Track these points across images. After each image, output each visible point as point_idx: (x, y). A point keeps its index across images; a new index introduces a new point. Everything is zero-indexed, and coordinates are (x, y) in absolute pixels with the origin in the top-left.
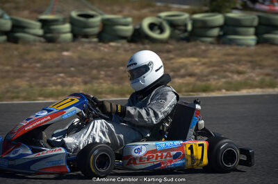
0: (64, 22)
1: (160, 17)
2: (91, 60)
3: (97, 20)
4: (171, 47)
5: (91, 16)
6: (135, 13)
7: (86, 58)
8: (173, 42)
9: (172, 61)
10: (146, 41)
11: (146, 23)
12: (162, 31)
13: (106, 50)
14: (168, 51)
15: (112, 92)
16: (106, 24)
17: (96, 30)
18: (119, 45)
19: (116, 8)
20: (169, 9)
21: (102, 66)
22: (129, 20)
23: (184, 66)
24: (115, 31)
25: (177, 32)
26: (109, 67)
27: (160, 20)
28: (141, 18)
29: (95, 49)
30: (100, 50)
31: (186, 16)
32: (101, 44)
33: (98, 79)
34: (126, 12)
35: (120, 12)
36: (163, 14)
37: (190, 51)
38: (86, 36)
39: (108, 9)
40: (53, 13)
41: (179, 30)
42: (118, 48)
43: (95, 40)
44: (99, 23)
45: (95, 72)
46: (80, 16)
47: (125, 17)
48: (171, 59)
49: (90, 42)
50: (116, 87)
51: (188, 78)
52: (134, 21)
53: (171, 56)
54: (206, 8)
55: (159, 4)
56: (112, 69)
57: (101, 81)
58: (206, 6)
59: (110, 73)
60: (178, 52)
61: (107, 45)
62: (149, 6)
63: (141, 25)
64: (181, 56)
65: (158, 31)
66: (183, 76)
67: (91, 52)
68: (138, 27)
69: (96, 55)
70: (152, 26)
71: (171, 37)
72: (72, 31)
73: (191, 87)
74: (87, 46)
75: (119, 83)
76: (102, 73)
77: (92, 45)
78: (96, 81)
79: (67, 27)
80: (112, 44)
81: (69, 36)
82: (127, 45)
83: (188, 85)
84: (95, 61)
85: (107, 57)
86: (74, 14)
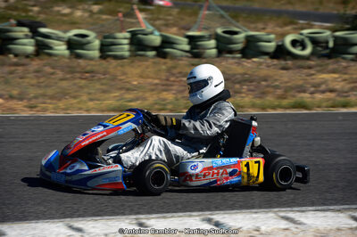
0: (210, 38)
1: (301, 34)
2: (235, 75)
3: (241, 37)
4: (312, 63)
5: (236, 33)
6: (279, 30)
7: (229, 72)
8: (315, 59)
9: (313, 77)
10: (288, 57)
11: (288, 40)
12: (304, 47)
13: (249, 65)
14: (310, 68)
15: (254, 106)
16: (251, 41)
17: (240, 46)
18: (262, 60)
19: (260, 25)
20: (311, 27)
21: (245, 81)
22: (272, 36)
23: (325, 82)
24: (259, 47)
25: (319, 49)
26: (251, 82)
27: (302, 37)
28: (283, 35)
29: (239, 64)
30: (243, 65)
31: (328, 33)
32: (244, 60)
33: (240, 93)
34: (269, 30)
35: (264, 29)
36: (305, 32)
37: (331, 67)
38: (231, 52)
39: (253, 26)
40: (199, 30)
41: (322, 47)
42: (260, 64)
43: (239, 55)
44: (243, 40)
45: (237, 86)
46: (224, 32)
47: (269, 34)
48: (313, 74)
49: (234, 58)
50: (258, 101)
51: (328, 94)
52: (276, 38)
53: (312, 72)
54: (348, 26)
55: (301, 22)
56: (254, 83)
57: (243, 95)
58: (347, 23)
59: (252, 88)
60: (318, 68)
61: (249, 61)
62: (291, 23)
63: (283, 41)
64: (322, 72)
65: (300, 48)
66: (323, 92)
67: (234, 67)
68: (280, 43)
69: (239, 70)
70: (294, 43)
71: (313, 54)
72: (217, 48)
73: (331, 102)
74: (231, 61)
75: (260, 97)
76: (245, 87)
77: (236, 61)
78: (238, 95)
79: (212, 43)
80: (255, 60)
81: (214, 51)
82: (269, 61)
83: (328, 100)
84: (239, 76)
85: (249, 72)
86: (219, 31)
